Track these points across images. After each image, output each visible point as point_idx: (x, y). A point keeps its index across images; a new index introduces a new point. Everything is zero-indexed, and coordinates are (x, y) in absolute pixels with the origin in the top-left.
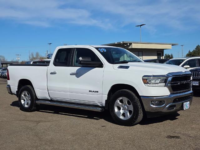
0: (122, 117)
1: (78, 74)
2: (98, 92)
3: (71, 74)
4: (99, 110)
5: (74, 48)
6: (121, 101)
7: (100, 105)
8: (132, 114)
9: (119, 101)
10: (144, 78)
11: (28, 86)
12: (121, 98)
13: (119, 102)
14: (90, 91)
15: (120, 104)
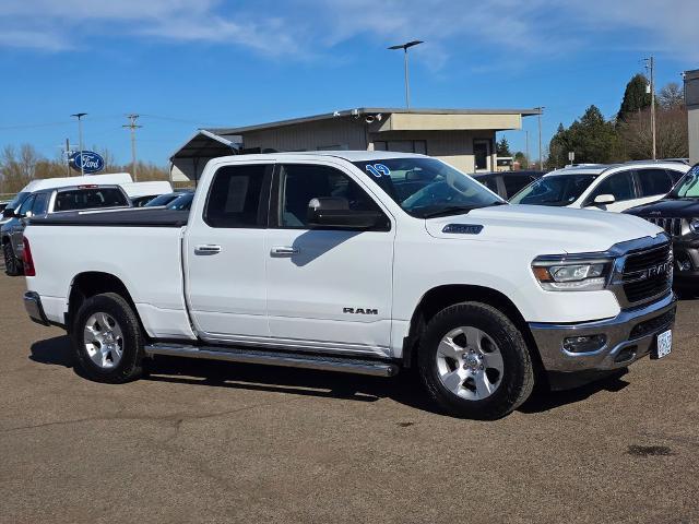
0: (462, 393)
1: (300, 255)
2: (375, 312)
3: (273, 255)
4: (384, 369)
5: (278, 165)
6: (460, 340)
7: (385, 355)
8: (499, 382)
9: (450, 339)
10: (537, 264)
11: (107, 294)
12: (459, 331)
13: (452, 344)
14: (345, 310)
15: (457, 348)
